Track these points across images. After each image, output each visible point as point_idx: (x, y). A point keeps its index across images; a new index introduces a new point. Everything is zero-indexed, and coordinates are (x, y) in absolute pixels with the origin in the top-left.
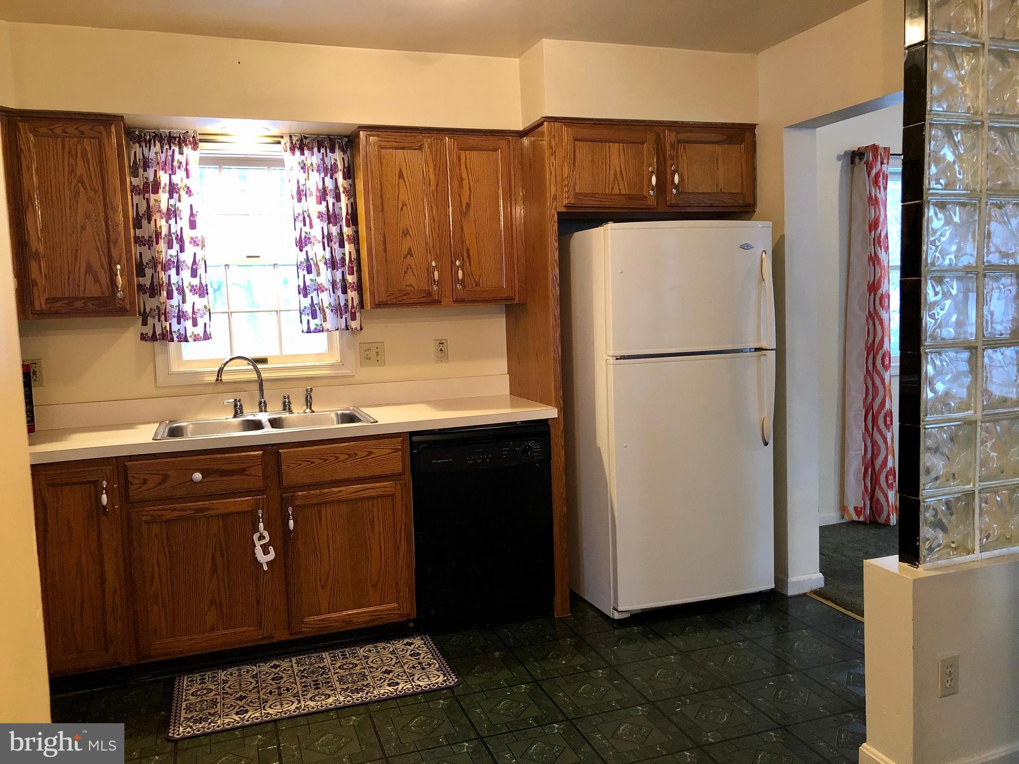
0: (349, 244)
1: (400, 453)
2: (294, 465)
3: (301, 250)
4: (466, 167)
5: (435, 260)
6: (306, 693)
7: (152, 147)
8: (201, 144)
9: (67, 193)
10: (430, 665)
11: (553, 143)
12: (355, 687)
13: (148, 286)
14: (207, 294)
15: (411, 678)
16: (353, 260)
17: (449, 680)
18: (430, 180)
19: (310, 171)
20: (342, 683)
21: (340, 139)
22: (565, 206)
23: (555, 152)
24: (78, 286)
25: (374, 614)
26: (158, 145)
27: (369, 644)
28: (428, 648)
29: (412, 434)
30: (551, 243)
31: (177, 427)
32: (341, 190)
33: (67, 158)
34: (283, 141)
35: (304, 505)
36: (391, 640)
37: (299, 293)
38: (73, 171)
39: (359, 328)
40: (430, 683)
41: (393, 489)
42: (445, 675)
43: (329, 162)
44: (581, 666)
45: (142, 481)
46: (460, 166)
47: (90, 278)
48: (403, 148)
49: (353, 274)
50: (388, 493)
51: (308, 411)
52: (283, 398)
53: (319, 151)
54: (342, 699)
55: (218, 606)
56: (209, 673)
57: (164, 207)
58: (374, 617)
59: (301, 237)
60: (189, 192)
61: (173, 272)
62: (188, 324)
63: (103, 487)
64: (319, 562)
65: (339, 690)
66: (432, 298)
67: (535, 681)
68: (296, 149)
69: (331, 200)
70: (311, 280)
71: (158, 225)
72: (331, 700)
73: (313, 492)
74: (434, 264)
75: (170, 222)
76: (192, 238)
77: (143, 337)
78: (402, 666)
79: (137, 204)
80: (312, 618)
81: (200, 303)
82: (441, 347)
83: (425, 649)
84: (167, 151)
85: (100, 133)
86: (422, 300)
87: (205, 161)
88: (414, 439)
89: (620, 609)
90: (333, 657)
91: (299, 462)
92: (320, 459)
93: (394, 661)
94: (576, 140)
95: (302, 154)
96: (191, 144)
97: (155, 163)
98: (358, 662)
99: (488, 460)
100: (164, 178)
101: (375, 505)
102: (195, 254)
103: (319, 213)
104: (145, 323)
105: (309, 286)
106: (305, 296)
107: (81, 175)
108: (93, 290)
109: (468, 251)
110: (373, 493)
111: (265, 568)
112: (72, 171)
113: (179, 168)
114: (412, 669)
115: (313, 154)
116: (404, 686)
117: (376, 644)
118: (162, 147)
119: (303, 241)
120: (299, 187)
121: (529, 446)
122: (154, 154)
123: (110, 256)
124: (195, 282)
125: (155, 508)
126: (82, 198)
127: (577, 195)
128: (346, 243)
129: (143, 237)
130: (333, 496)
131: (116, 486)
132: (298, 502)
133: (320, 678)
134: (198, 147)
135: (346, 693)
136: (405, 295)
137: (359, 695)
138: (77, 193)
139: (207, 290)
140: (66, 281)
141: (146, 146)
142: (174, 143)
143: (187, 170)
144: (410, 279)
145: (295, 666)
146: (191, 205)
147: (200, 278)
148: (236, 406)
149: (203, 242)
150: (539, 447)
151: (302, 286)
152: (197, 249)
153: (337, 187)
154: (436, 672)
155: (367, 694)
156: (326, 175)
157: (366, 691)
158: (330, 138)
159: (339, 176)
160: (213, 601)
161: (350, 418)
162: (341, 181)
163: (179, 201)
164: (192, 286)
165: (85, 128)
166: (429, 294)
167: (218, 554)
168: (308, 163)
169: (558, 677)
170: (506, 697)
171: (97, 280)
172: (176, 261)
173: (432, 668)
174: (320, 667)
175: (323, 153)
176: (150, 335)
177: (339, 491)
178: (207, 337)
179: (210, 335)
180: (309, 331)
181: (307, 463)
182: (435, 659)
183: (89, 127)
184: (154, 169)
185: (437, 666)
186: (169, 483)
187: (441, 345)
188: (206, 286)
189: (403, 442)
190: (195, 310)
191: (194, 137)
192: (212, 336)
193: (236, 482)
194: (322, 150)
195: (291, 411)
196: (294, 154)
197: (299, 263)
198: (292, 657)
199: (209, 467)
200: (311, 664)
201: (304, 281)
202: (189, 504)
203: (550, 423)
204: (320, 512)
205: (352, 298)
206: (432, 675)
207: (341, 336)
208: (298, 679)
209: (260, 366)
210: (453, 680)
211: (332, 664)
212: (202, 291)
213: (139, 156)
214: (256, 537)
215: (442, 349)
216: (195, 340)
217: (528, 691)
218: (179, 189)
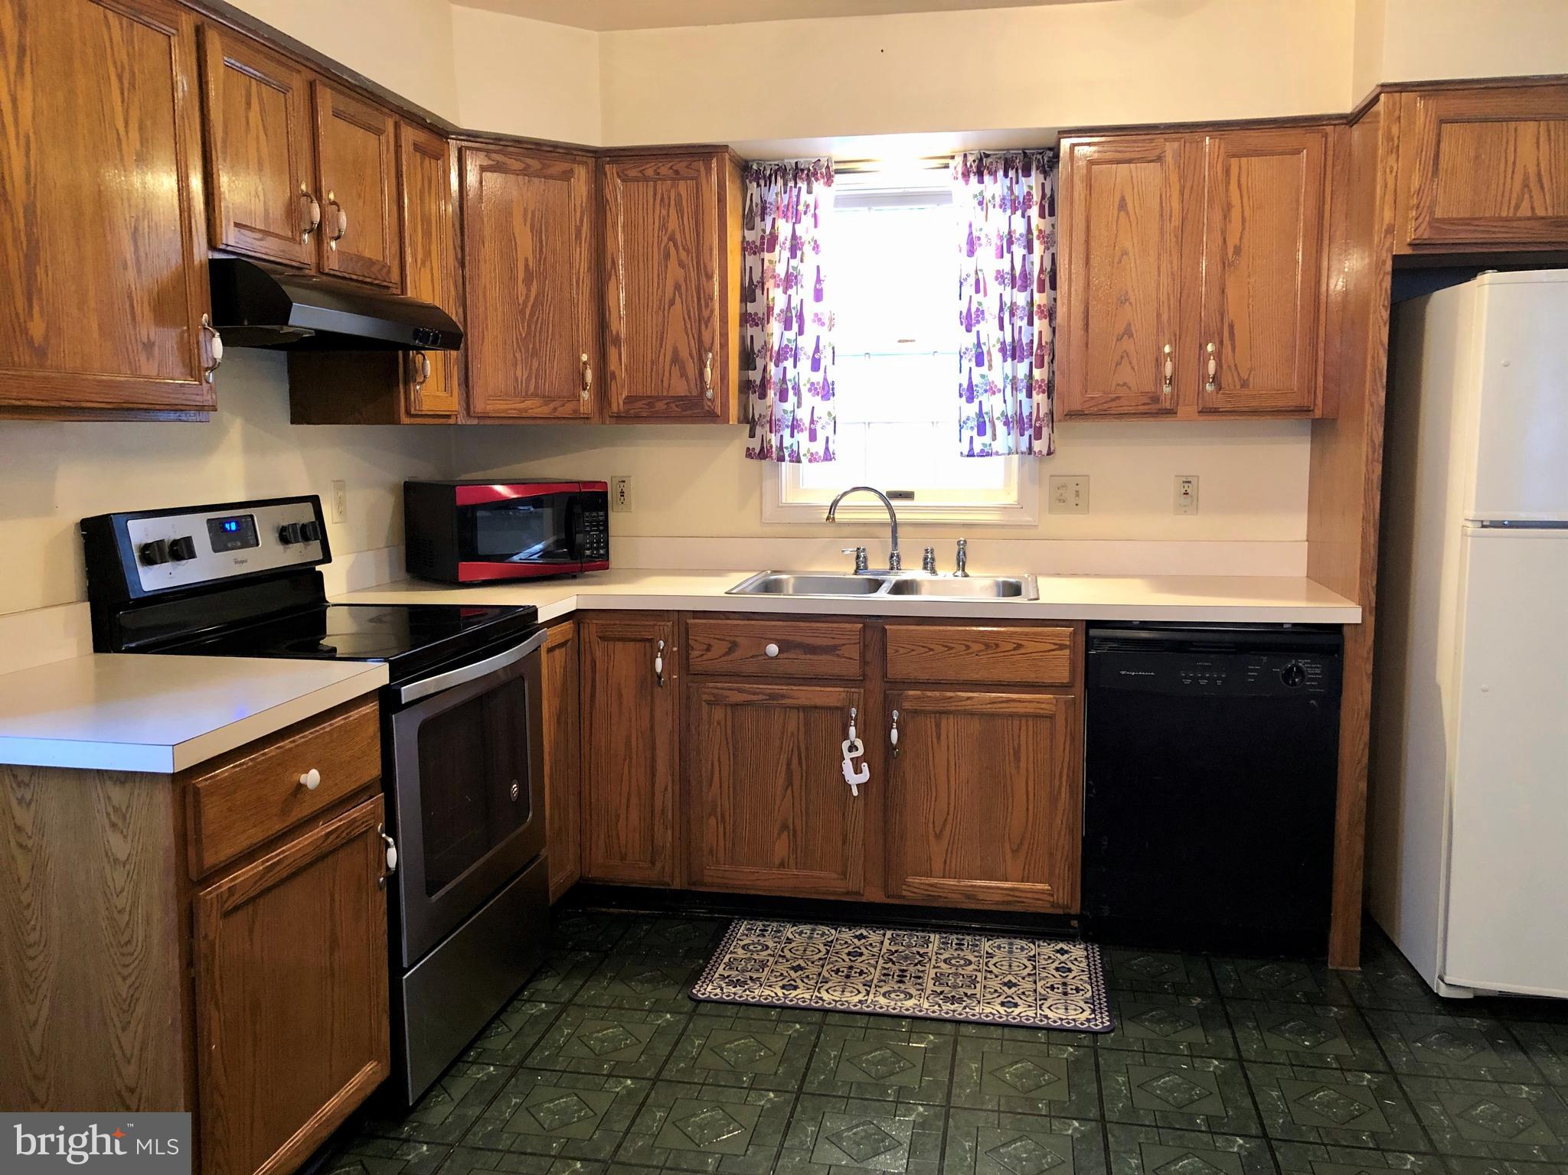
0: (1040, 319)
1: (1067, 652)
2: (904, 651)
3: (969, 330)
4: (1239, 186)
5: (1170, 343)
6: (882, 983)
7: (773, 185)
8: (837, 178)
9: (656, 256)
10: (1078, 990)
11: (1395, 130)
12: (953, 994)
13: (758, 383)
14: (834, 395)
15: (1039, 1003)
16: (1044, 344)
17: (1096, 1020)
18: (1171, 211)
19: (990, 206)
20: (937, 983)
21: (1041, 153)
22: (1410, 245)
23: (1398, 146)
24: (662, 381)
25: (1011, 893)
26: (780, 181)
27: (1004, 937)
28: (1088, 965)
29: (1091, 624)
30: (1375, 312)
31: (776, 580)
32: (1035, 233)
33: (658, 208)
34: (952, 163)
35: (915, 712)
36: (1039, 940)
37: (961, 396)
38: (664, 225)
39: (1045, 452)
40: (1064, 1017)
41: (1054, 709)
42: (1093, 1011)
43: (1020, 190)
44: (1337, 1058)
45: (705, 647)
46: (1228, 183)
47: (676, 371)
48: (1129, 161)
49: (1042, 366)
50: (1042, 712)
51: (960, 573)
52: (924, 552)
53: (1006, 175)
54: (926, 1005)
55: (791, 832)
56: (775, 924)
57: (781, 270)
58: (1010, 898)
59: (969, 309)
60: (816, 247)
61: (789, 363)
62: (803, 437)
63: (659, 648)
64: (933, 799)
65: (929, 992)
66: (1159, 406)
67: (1240, 1060)
68: (972, 175)
69: (1019, 251)
70: (983, 376)
71: (771, 297)
72: (910, 1003)
73: (929, 694)
74: (1167, 349)
75: (790, 292)
76: (816, 315)
77: (749, 454)
78: (1035, 982)
79: (751, 268)
80: (917, 880)
81: (822, 407)
82: (1186, 488)
83: (1084, 965)
84: (791, 191)
85: (699, 171)
86: (1142, 408)
87: (842, 202)
88: (1093, 632)
89: (1448, 979)
90: (943, 943)
91: (913, 647)
92: (943, 646)
93: (1028, 971)
94: (1442, 121)
95: (981, 181)
96: (823, 177)
97: (774, 209)
98: (973, 959)
99: (1219, 682)
100: (784, 229)
101: (1024, 728)
102: (818, 338)
103: (998, 272)
104: (752, 435)
105: (977, 386)
106: (970, 400)
107: (673, 232)
108: (680, 388)
109: (1231, 327)
110: (1020, 709)
111: (855, 792)
112: (663, 227)
113: (805, 213)
114: (1048, 990)
115: (996, 181)
116: (1023, 1012)
117: (1013, 940)
118: (785, 184)
119: (973, 316)
120: (971, 233)
121: (1299, 668)
122: (774, 196)
123: (700, 341)
124: (817, 377)
125: (719, 685)
126: (673, 262)
127: (1434, 223)
128: (1036, 318)
129: (756, 314)
130: (959, 704)
131: (675, 649)
132: (907, 705)
133: (912, 968)
134: (832, 181)
135: (937, 999)
136: (1113, 400)
137: (952, 1007)
138: (667, 256)
139: (833, 389)
140: (649, 374)
141: (765, 185)
142: (801, 178)
143: (815, 216)
144: (1126, 375)
145: (887, 942)
146: (818, 267)
147: (825, 372)
148: (858, 557)
149: (831, 320)
150: (1318, 671)
151: (965, 386)
152: (823, 332)
153: (1029, 230)
154: (1082, 1004)
155: (965, 1008)
156: (1014, 212)
157: (964, 1004)
158: (1025, 153)
159: (1034, 212)
160: (785, 827)
161: (1014, 589)
162: (1036, 221)
163: (802, 261)
164: (812, 384)
165: (681, 166)
166: (1156, 399)
167: (795, 761)
168: (988, 196)
169: (1284, 1064)
170: (1177, 1071)
171: (683, 374)
172: (794, 347)
173: (1079, 997)
174: (918, 953)
175: (1011, 178)
176: (757, 451)
177: (969, 698)
178: (828, 456)
179: (834, 454)
180: (971, 453)
181: (923, 650)
182: (1091, 984)
183: (684, 164)
184: (773, 216)
185: (1089, 994)
186: (737, 654)
187: (1186, 485)
188: (833, 384)
189: (1074, 633)
190: (815, 418)
191: (828, 167)
192: (836, 456)
193: (824, 664)
194: (1011, 174)
195: (933, 572)
196: (967, 182)
197: (963, 350)
198: (889, 929)
199: (790, 638)
200: (909, 946)
201: (970, 378)
202: (761, 686)
203: (1346, 631)
204: (938, 726)
205: (1038, 404)
206: (1074, 1007)
207: (1022, 464)
208: (881, 961)
209: (894, 503)
210: (1102, 1023)
211: (937, 953)
212: (827, 391)
213: (756, 199)
214: (845, 745)
215: (1187, 491)
216: (810, 461)
217: (1219, 1072)
218: (803, 244)
